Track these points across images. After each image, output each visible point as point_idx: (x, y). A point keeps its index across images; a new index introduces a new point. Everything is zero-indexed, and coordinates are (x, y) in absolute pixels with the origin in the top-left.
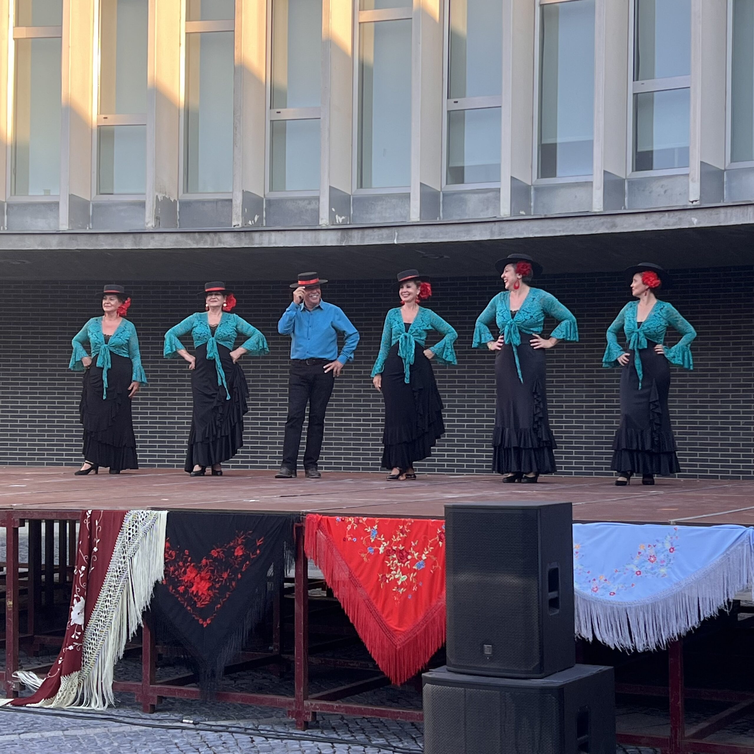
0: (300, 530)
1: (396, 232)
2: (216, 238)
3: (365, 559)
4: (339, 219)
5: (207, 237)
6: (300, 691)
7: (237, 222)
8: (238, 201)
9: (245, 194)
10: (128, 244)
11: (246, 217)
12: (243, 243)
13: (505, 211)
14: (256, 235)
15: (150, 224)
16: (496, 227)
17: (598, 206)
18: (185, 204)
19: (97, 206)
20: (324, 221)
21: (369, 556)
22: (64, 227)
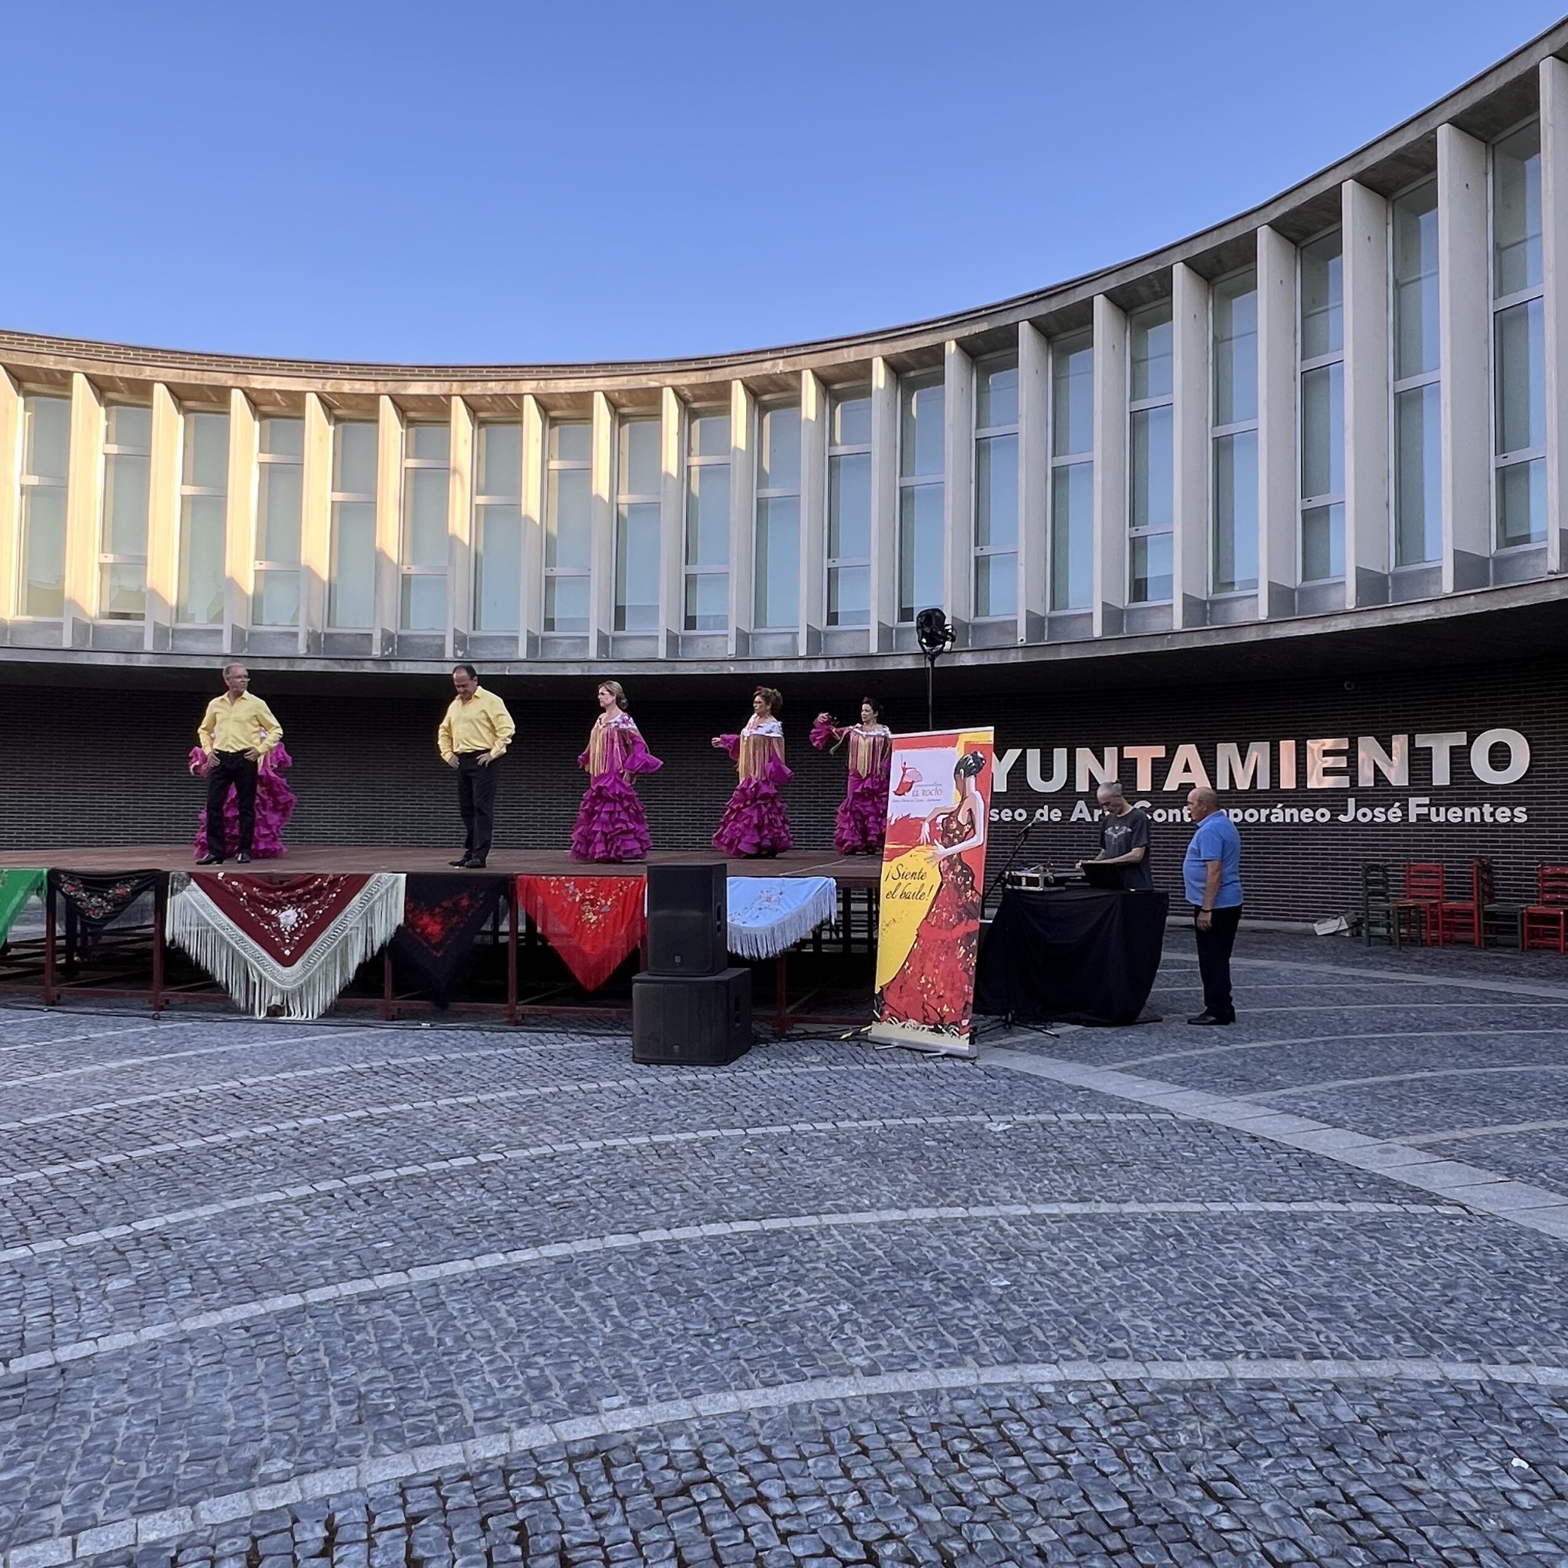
0: (514, 886)
1: (508, 666)
2: (359, 663)
3: (565, 906)
4: (460, 654)
5: (352, 663)
6: (512, 999)
7: (376, 652)
8: (377, 636)
9: (383, 630)
10: (283, 667)
11: (384, 649)
12: (383, 669)
13: (592, 654)
14: (393, 664)
15: (302, 651)
16: (586, 666)
17: (662, 655)
18: (328, 636)
19: (252, 634)
20: (449, 654)
21: (569, 903)
22: (227, 650)
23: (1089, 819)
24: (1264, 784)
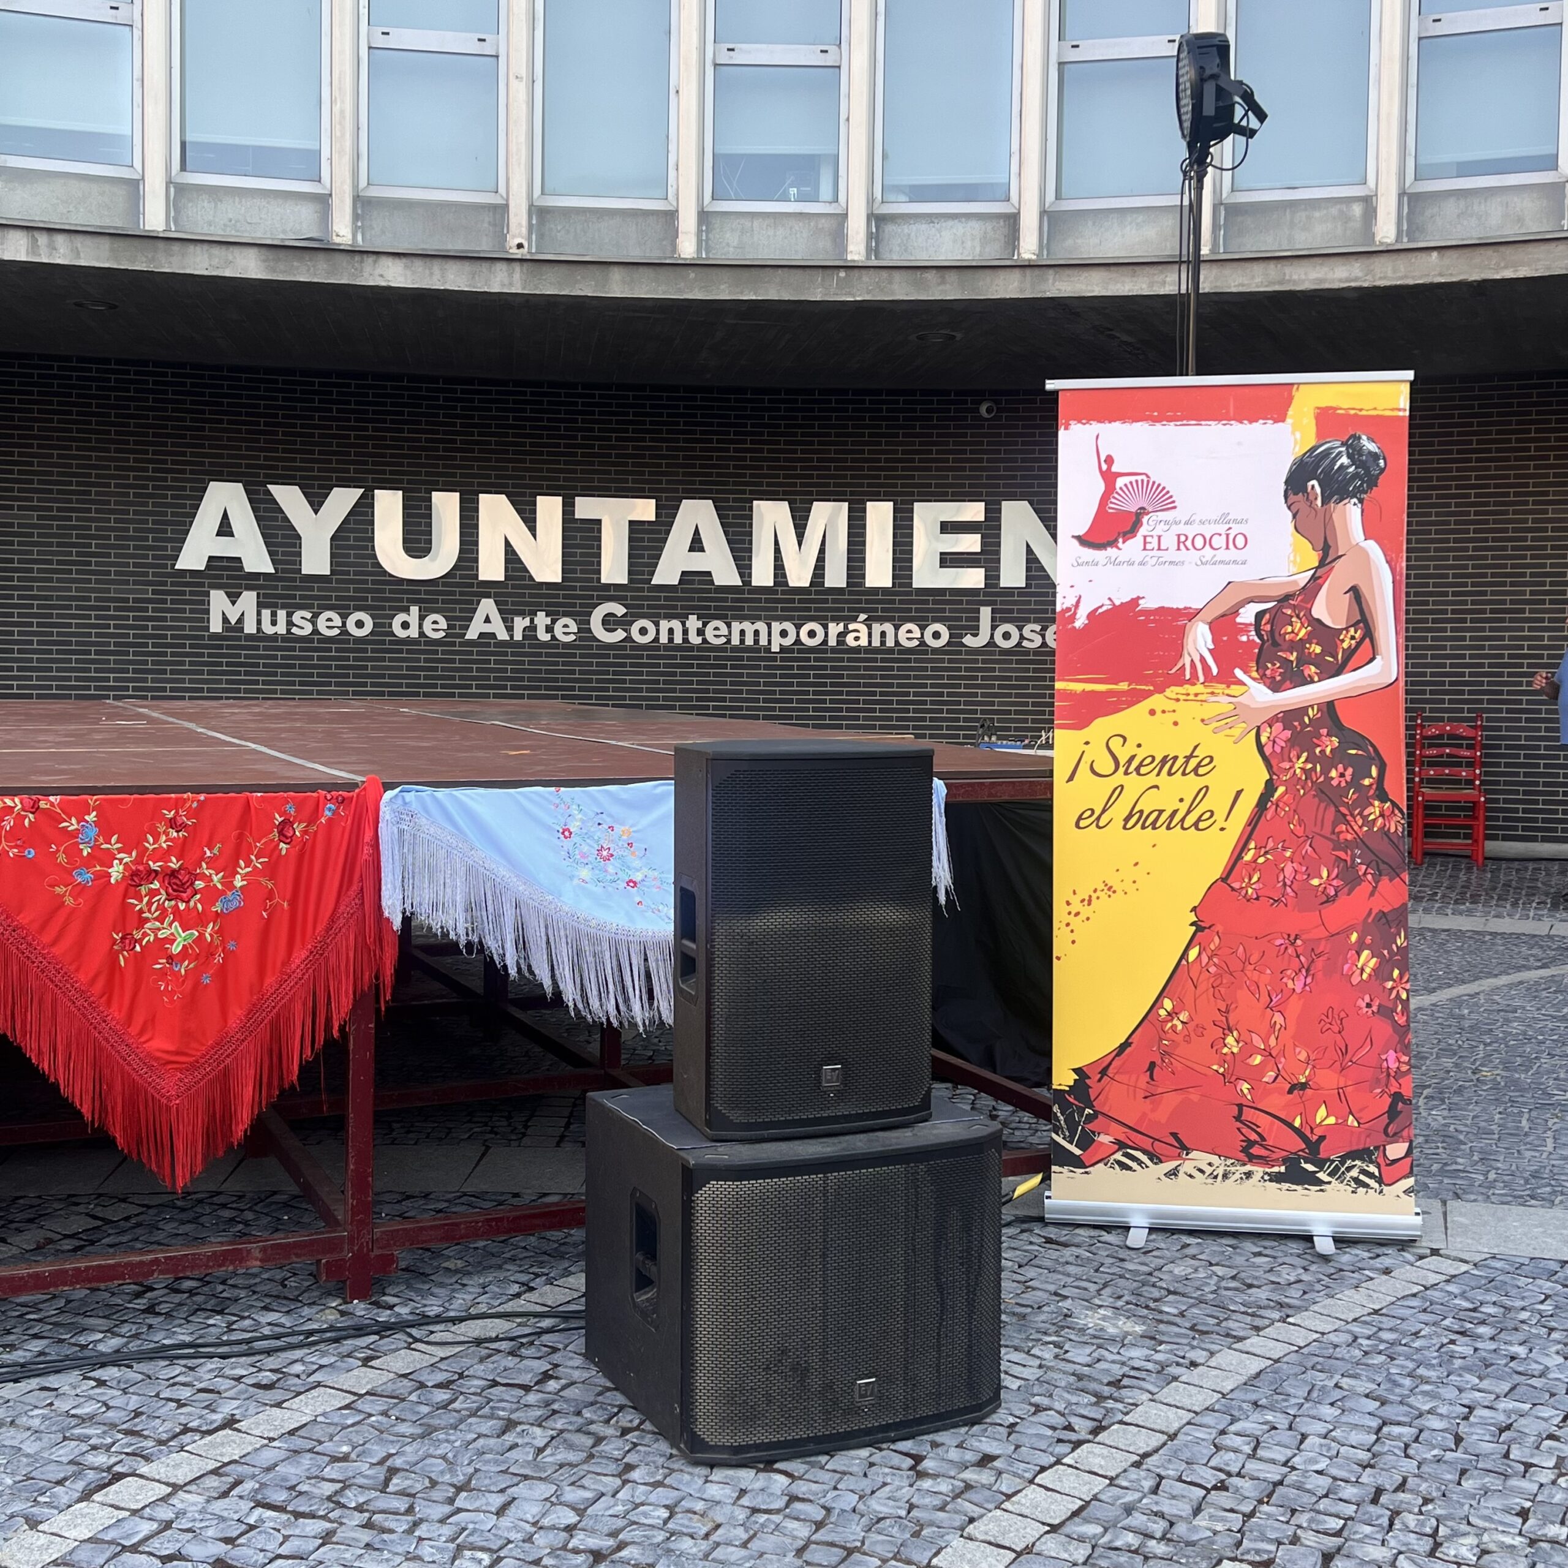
3: (69, 901)
21: (80, 890)
23: (503, 635)
24: (836, 577)
